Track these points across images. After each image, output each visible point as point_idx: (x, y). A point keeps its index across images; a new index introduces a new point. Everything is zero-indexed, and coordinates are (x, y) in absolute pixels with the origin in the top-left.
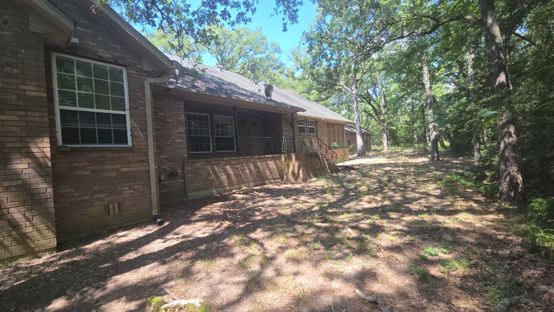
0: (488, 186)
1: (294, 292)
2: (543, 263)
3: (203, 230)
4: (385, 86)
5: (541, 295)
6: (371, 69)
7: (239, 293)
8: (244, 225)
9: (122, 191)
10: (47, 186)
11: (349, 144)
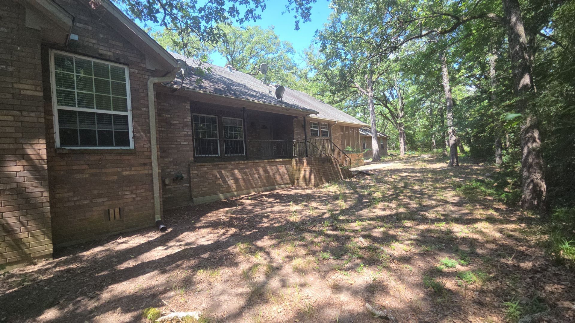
0: (510, 194)
1: (300, 305)
2: (567, 277)
3: (208, 237)
4: (402, 88)
5: (565, 311)
6: (388, 71)
7: (242, 305)
8: (250, 232)
9: (123, 195)
10: (43, 190)
11: (364, 148)
